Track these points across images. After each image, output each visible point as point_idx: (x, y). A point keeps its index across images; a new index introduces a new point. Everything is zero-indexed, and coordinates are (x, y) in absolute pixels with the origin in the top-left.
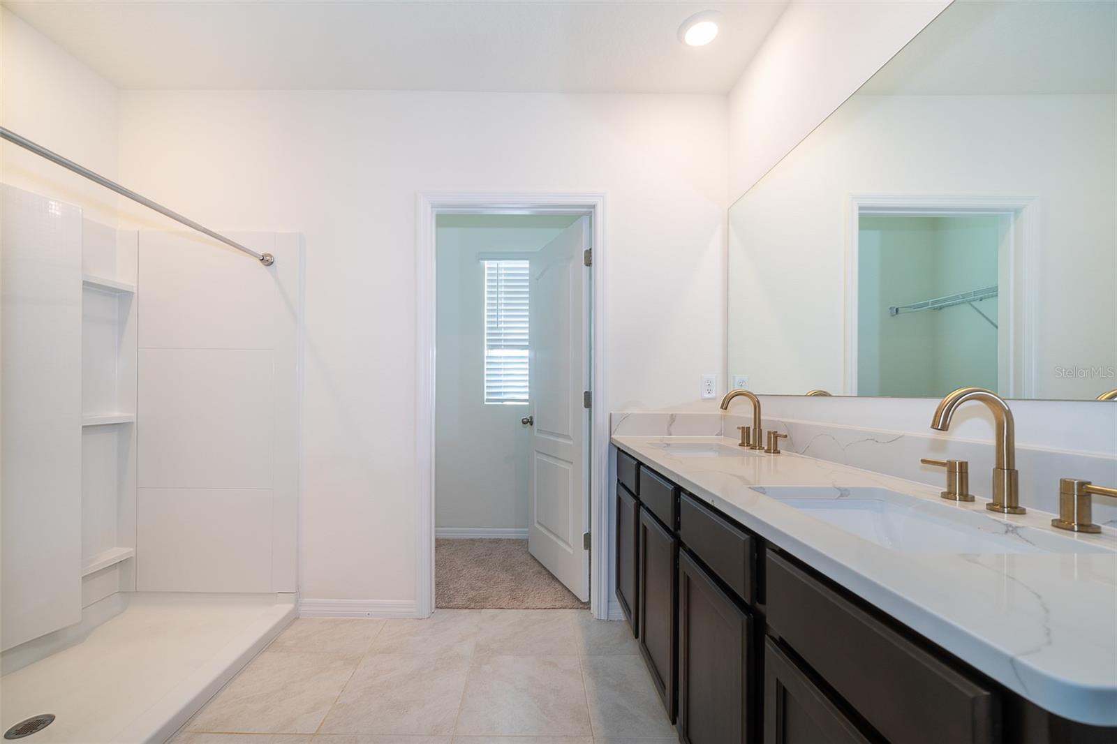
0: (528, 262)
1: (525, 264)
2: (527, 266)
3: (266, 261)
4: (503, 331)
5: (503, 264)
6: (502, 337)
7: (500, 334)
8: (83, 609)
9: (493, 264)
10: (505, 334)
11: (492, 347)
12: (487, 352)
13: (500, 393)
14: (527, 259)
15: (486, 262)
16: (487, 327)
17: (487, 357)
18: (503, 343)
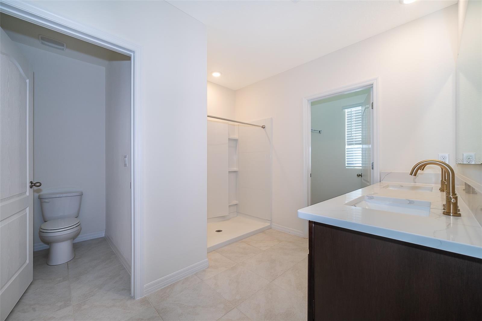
0: (361, 107)
1: (360, 108)
2: (361, 109)
3: (263, 127)
4: (354, 137)
5: (354, 109)
6: (354, 140)
7: (353, 139)
8: (229, 213)
9: (349, 110)
10: (355, 139)
11: (349, 145)
12: (347, 147)
13: (353, 164)
14: (360, 106)
15: (346, 110)
16: (347, 137)
17: (347, 149)
18: (354, 142)
